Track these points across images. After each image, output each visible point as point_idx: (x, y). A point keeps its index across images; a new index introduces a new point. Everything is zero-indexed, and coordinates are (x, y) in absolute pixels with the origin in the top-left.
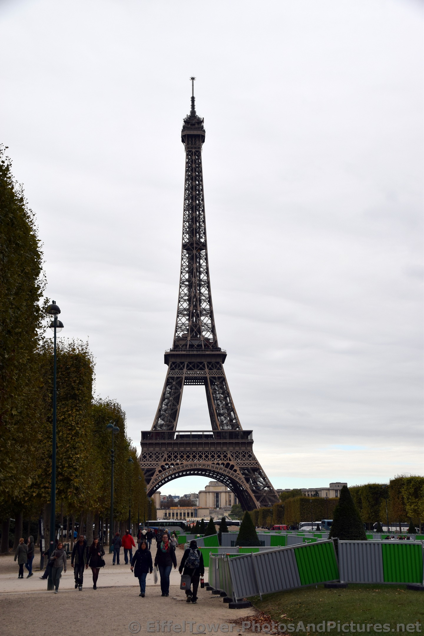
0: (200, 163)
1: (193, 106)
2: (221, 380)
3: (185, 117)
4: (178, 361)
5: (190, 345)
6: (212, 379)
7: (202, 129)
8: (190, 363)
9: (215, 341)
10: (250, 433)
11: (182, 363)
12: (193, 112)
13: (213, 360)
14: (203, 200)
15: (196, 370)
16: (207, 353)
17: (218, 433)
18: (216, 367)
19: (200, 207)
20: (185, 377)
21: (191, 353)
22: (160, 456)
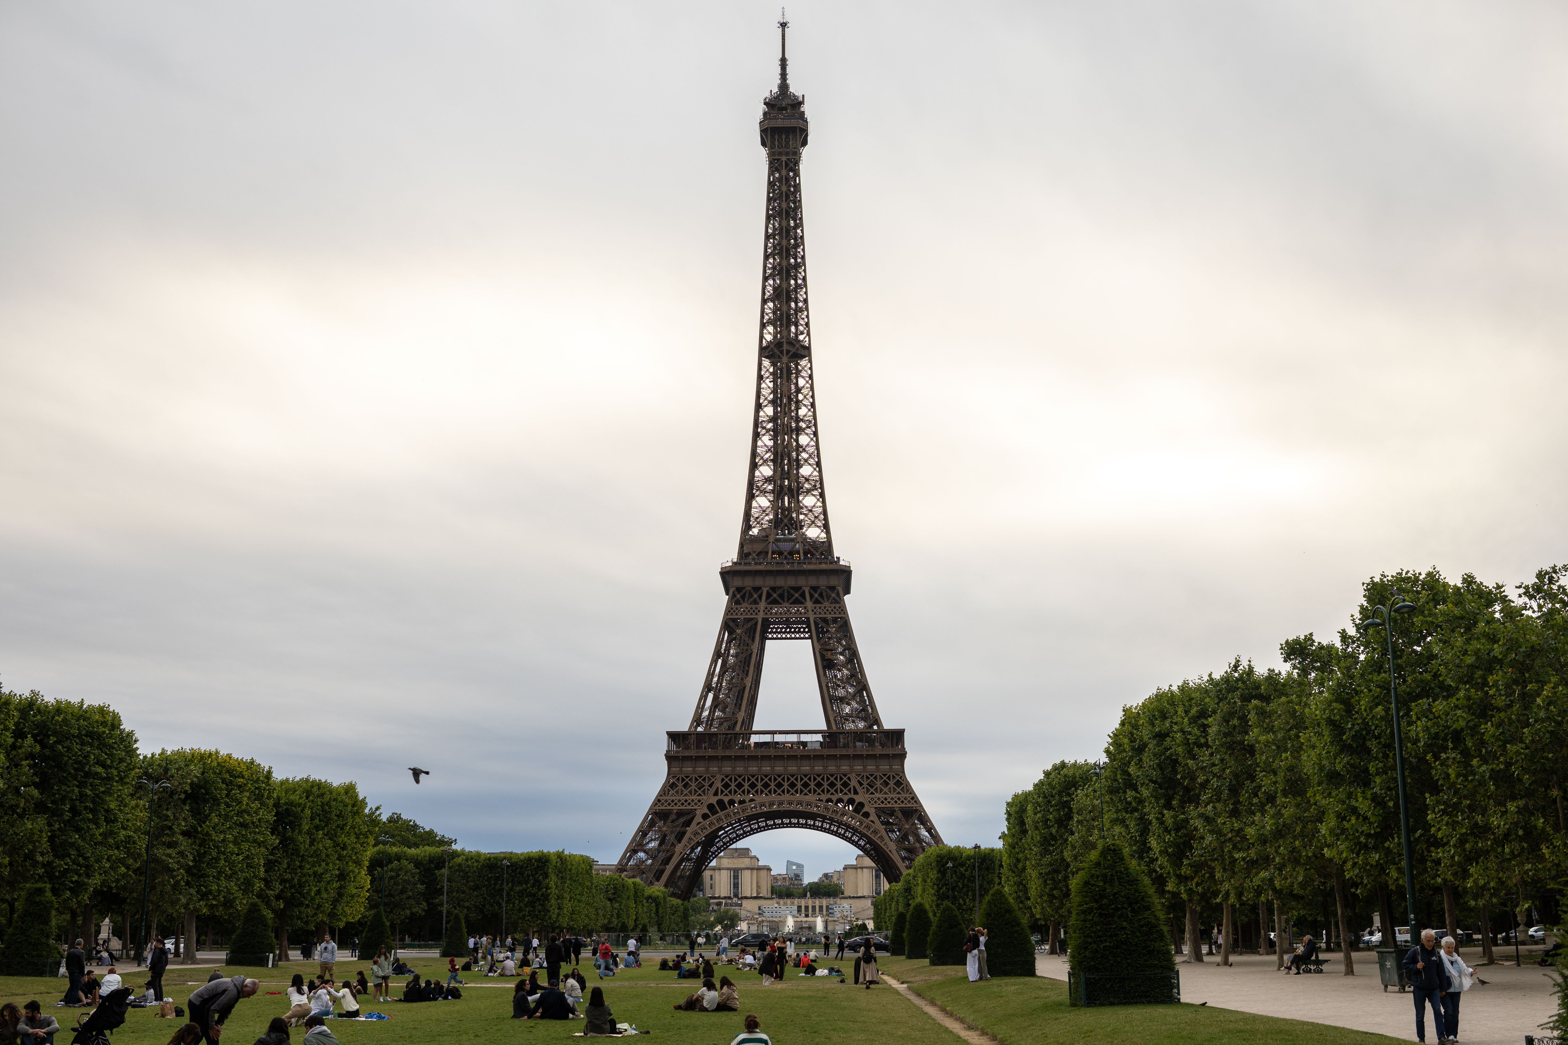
0: (798, 185)
1: (783, 75)
2: (840, 624)
3: (768, 95)
4: (749, 583)
6: (824, 627)
7: (800, 117)
9: (829, 546)
10: (898, 737)
11: (757, 589)
12: (783, 85)
13: (823, 582)
14: (803, 257)
15: (787, 605)
16: (809, 567)
17: (831, 737)
18: (829, 600)
19: (796, 272)
20: (765, 622)
21: (775, 568)
22: (706, 784)
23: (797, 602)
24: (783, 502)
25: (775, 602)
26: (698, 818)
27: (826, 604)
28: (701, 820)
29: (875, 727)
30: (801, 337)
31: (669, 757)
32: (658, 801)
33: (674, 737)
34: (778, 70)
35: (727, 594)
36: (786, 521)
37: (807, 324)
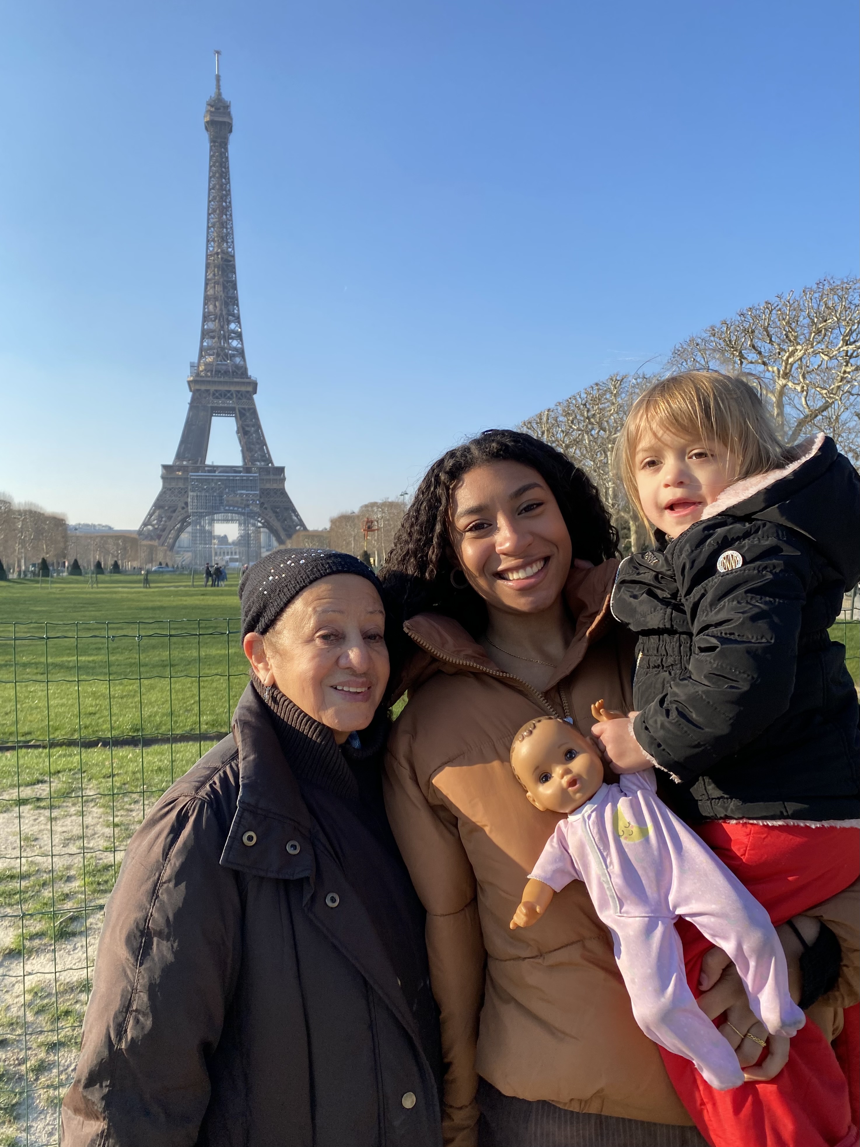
0: (227, 158)
1: (218, 87)
2: (251, 411)
3: (208, 99)
4: (203, 388)
5: (216, 371)
6: (243, 411)
7: (229, 114)
8: (216, 391)
9: (246, 369)
10: (281, 470)
11: (207, 391)
12: (219, 94)
13: (243, 389)
14: (230, 202)
15: (223, 399)
16: (236, 380)
17: (247, 469)
18: (246, 397)
19: (227, 211)
20: (212, 407)
21: (216, 379)
22: (183, 492)
23: (230, 398)
24: (220, 343)
25: (217, 398)
26: (179, 509)
27: (244, 400)
28: (180, 510)
29: (270, 465)
30: (230, 250)
31: (163, 477)
32: (158, 499)
33: (165, 467)
34: (214, 82)
35: (191, 390)
36: (222, 354)
37: (233, 242)
